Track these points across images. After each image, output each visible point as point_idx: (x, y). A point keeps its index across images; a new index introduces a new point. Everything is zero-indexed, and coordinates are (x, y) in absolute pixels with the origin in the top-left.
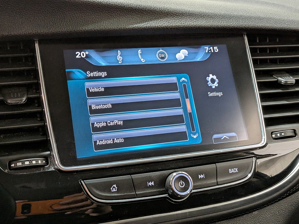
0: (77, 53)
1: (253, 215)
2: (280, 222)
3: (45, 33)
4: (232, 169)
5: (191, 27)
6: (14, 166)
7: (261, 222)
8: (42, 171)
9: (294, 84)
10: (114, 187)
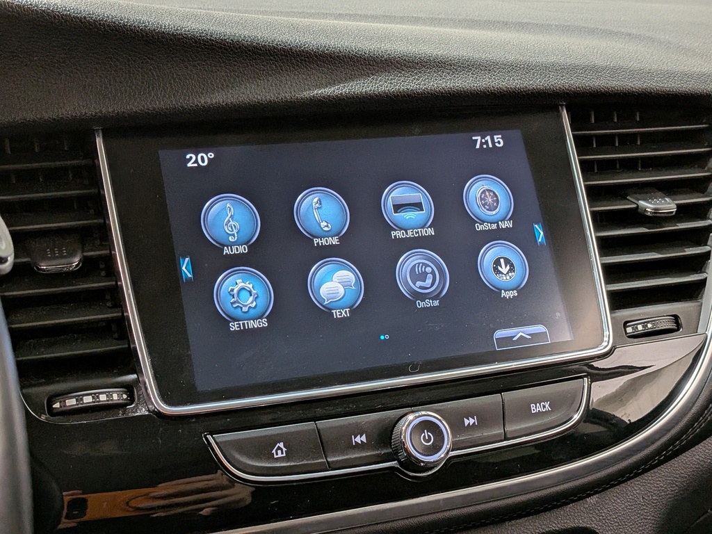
0: (188, 157)
1: (587, 506)
2: (646, 519)
3: (118, 113)
4: (538, 404)
5: (442, 93)
6: (59, 406)
7: (604, 519)
8: (120, 416)
9: (674, 214)
10: (279, 448)
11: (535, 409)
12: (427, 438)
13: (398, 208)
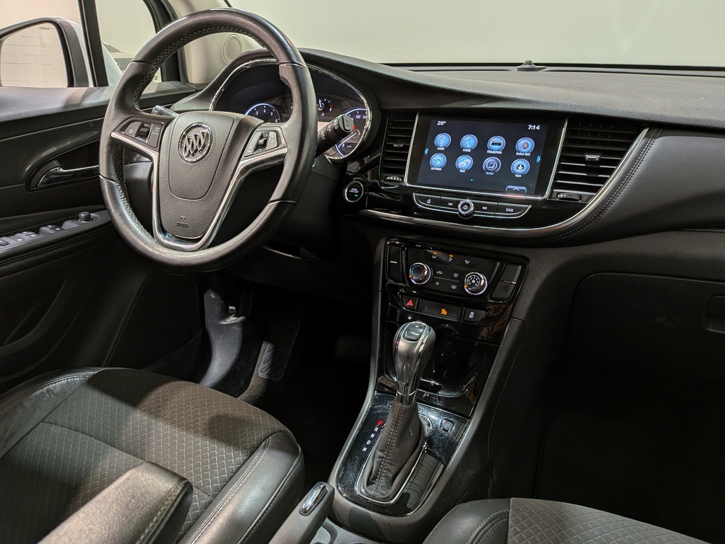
0: (438, 122)
10: (429, 201)
11: (507, 210)
12: (466, 207)
13: (493, 144)
